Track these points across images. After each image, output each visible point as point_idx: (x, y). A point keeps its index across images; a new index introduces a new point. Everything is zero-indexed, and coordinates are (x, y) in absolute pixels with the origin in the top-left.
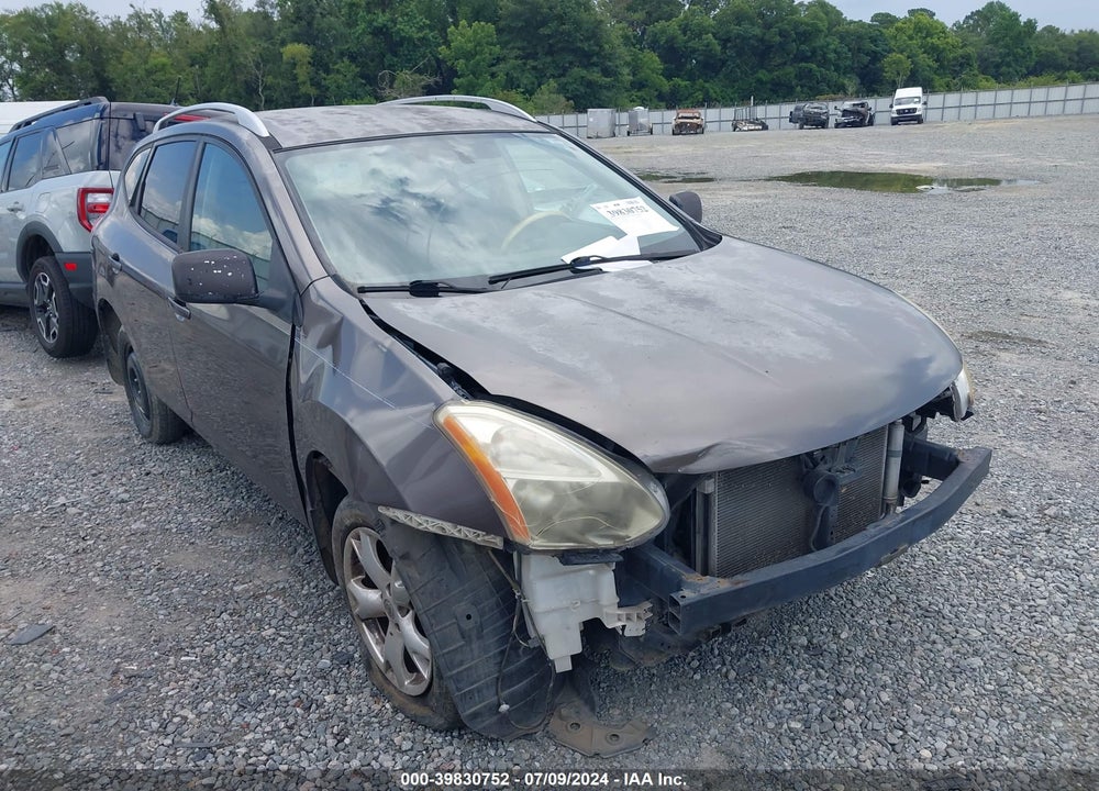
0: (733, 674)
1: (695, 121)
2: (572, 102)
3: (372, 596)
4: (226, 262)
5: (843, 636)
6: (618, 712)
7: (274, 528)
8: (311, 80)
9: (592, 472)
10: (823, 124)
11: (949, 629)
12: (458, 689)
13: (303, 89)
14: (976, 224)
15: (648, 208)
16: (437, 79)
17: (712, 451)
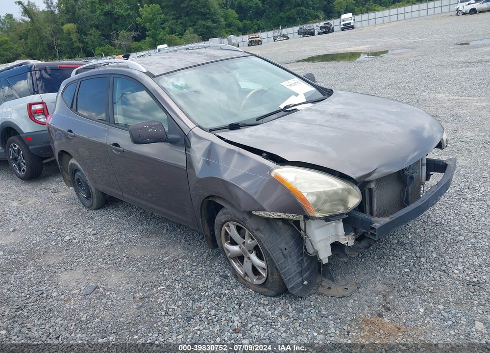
0: (376, 257)
1: (257, 39)
2: (201, 36)
3: (236, 248)
4: (153, 126)
5: (409, 237)
6: (339, 277)
7: (166, 234)
8: (79, 40)
9: (333, 185)
10: (312, 34)
11: (447, 228)
12: (286, 278)
13: (76, 45)
14: (392, 70)
15: (301, 82)
16: (138, 33)
17: (376, 171)
